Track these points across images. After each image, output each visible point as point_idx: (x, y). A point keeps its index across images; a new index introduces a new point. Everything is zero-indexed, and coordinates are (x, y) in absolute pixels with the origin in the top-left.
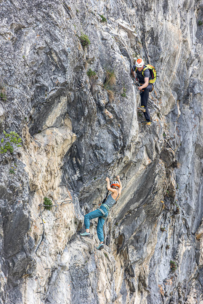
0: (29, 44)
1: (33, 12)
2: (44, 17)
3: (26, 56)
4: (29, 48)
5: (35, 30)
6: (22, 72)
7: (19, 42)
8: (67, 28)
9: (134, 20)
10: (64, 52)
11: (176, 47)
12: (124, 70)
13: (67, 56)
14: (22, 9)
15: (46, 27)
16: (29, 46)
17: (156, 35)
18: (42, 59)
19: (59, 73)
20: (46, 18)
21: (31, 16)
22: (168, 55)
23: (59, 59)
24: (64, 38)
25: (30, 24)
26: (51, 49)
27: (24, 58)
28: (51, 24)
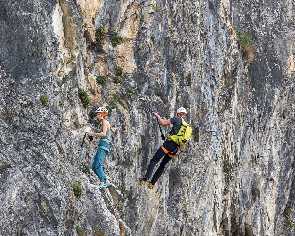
0: (16, 188)
1: (20, 149)
2: (35, 157)
3: (11, 202)
4: (16, 192)
5: (23, 171)
6: (7, 221)
7: (4, 184)
8: (61, 173)
9: (114, 175)
10: (57, 201)
11: (153, 214)
12: (114, 231)
13: (59, 206)
14: (8, 144)
15: (36, 169)
16: (16, 190)
17: (134, 196)
18: (31, 207)
19: (48, 226)
20: (36, 158)
21: (19, 153)
22: (143, 222)
23: (50, 208)
24: (57, 184)
25: (16, 164)
26: (40, 196)
27: (9, 203)
28: (42, 166)
